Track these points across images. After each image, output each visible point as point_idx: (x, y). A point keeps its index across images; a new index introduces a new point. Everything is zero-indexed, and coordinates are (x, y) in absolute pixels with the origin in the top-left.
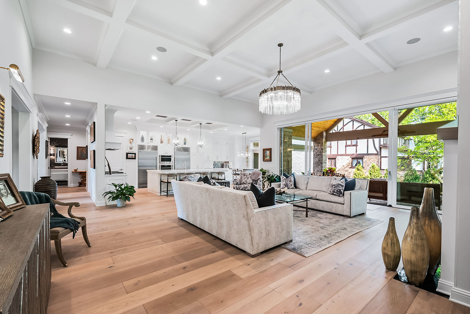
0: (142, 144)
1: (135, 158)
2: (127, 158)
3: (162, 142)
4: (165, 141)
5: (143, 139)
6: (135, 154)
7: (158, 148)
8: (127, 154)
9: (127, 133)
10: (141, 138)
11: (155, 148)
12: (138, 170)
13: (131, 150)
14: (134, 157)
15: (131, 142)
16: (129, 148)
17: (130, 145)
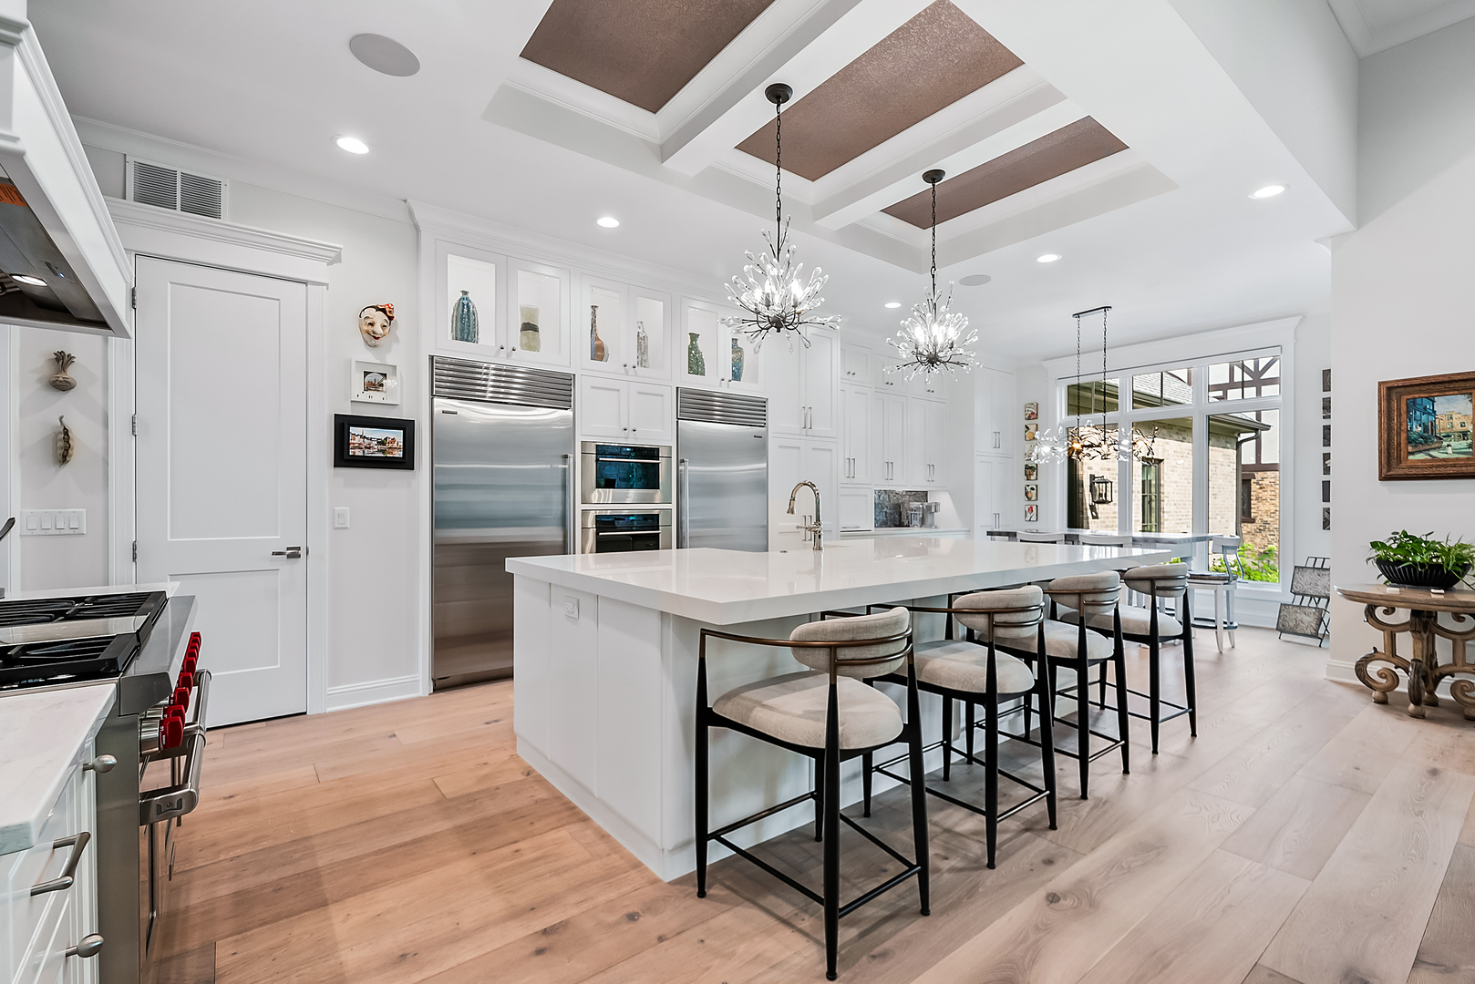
0: (462, 351)
1: (406, 462)
2: (344, 457)
3: (598, 352)
4: (621, 346)
5: (465, 325)
6: (407, 427)
7: (580, 391)
8: (343, 425)
9: (338, 259)
10: (451, 311)
11: (556, 389)
12: (438, 548)
13: (376, 396)
14: (399, 454)
15: (378, 329)
16: (358, 381)
17: (368, 356)
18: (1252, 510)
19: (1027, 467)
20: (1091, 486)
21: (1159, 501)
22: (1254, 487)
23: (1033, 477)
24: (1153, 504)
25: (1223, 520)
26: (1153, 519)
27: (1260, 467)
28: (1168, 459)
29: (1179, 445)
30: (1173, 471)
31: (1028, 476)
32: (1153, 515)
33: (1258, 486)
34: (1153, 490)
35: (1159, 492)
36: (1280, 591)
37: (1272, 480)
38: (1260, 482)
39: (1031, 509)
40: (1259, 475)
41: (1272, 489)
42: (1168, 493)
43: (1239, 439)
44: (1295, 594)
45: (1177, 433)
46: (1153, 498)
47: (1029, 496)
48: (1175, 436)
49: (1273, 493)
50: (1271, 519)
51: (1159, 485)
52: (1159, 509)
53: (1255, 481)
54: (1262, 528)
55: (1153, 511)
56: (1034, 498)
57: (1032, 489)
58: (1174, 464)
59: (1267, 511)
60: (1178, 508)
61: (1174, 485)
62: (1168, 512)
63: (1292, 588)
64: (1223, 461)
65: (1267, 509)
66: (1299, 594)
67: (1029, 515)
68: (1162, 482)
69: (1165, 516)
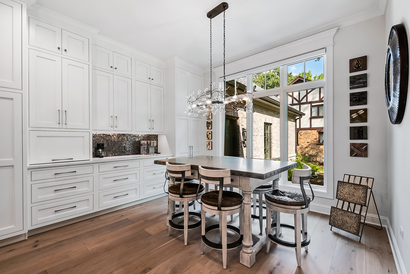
18: (298, 142)
19: (208, 123)
20: (243, 133)
21: (271, 139)
22: (299, 135)
23: (210, 128)
24: (269, 140)
25: (292, 146)
26: (269, 146)
27: (300, 129)
28: (273, 123)
29: (277, 119)
30: (275, 128)
31: (208, 127)
32: (269, 144)
33: (300, 135)
34: (269, 135)
35: (270, 136)
36: (325, 191)
37: (304, 133)
38: (301, 133)
39: (209, 144)
40: (300, 131)
41: (304, 135)
42: (274, 136)
43: (296, 118)
44: (339, 199)
45: (277, 114)
46: (269, 138)
47: (209, 137)
48: (276, 115)
49: (304, 137)
50: (303, 144)
51: (270, 133)
52: (271, 142)
53: (299, 133)
54: (301, 147)
55: (269, 143)
56: (210, 138)
57: (210, 133)
58: (276, 125)
59: (302, 142)
60: (277, 142)
61: (276, 133)
62: (274, 143)
63: (337, 196)
64: (291, 125)
65: (302, 141)
66: (341, 200)
67: (208, 147)
68: (272, 132)
69: (273, 145)
